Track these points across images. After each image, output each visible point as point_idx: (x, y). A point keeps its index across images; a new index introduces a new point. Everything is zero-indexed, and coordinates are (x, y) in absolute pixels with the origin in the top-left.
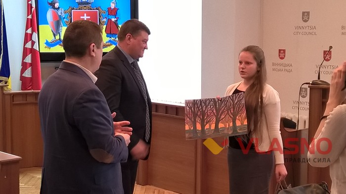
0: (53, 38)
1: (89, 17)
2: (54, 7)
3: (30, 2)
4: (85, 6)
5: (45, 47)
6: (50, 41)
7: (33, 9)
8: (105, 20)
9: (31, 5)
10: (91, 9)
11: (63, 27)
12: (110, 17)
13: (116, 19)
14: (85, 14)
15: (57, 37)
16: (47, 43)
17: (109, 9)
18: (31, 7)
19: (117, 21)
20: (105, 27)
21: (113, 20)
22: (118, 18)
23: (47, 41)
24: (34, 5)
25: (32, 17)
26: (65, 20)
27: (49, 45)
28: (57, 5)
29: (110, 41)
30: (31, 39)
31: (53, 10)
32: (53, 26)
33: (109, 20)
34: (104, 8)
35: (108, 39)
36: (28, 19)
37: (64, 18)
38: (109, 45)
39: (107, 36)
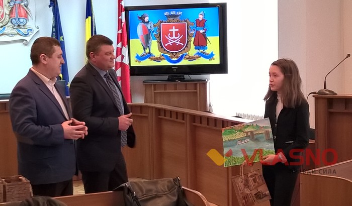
0: (143, 51)
1: (178, 30)
2: (144, 22)
3: (120, 18)
4: (173, 19)
5: (136, 61)
6: (140, 55)
7: (123, 24)
8: (193, 32)
9: (121, 19)
10: (179, 22)
11: (153, 40)
12: (198, 29)
13: (204, 31)
14: (174, 27)
15: (147, 51)
16: (137, 57)
17: (197, 20)
18: (121, 22)
19: (205, 32)
20: (193, 39)
21: (201, 31)
22: (206, 30)
23: (137, 55)
24: (124, 20)
25: (122, 31)
26: (154, 33)
27: (140, 58)
28: (146, 19)
29: (198, 53)
30: (121, 53)
31: (143, 24)
32: (143, 40)
33: (198, 32)
34: (193, 20)
35: (197, 51)
36: (118, 34)
37: (154, 31)
38: (197, 58)
39: (195, 49)
